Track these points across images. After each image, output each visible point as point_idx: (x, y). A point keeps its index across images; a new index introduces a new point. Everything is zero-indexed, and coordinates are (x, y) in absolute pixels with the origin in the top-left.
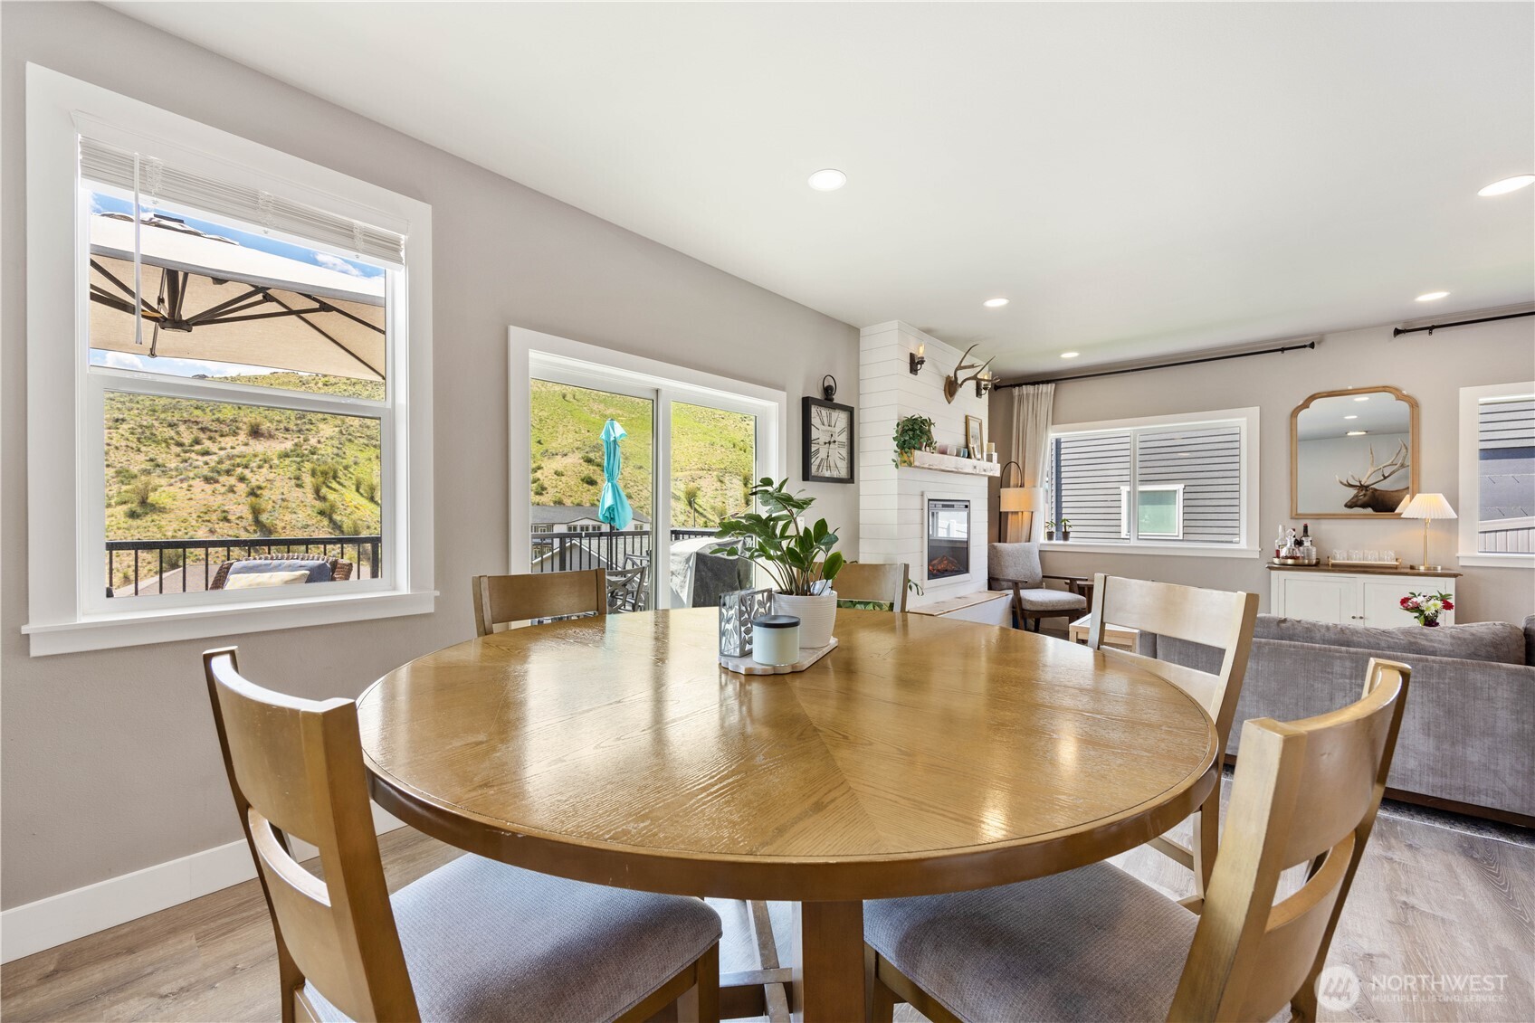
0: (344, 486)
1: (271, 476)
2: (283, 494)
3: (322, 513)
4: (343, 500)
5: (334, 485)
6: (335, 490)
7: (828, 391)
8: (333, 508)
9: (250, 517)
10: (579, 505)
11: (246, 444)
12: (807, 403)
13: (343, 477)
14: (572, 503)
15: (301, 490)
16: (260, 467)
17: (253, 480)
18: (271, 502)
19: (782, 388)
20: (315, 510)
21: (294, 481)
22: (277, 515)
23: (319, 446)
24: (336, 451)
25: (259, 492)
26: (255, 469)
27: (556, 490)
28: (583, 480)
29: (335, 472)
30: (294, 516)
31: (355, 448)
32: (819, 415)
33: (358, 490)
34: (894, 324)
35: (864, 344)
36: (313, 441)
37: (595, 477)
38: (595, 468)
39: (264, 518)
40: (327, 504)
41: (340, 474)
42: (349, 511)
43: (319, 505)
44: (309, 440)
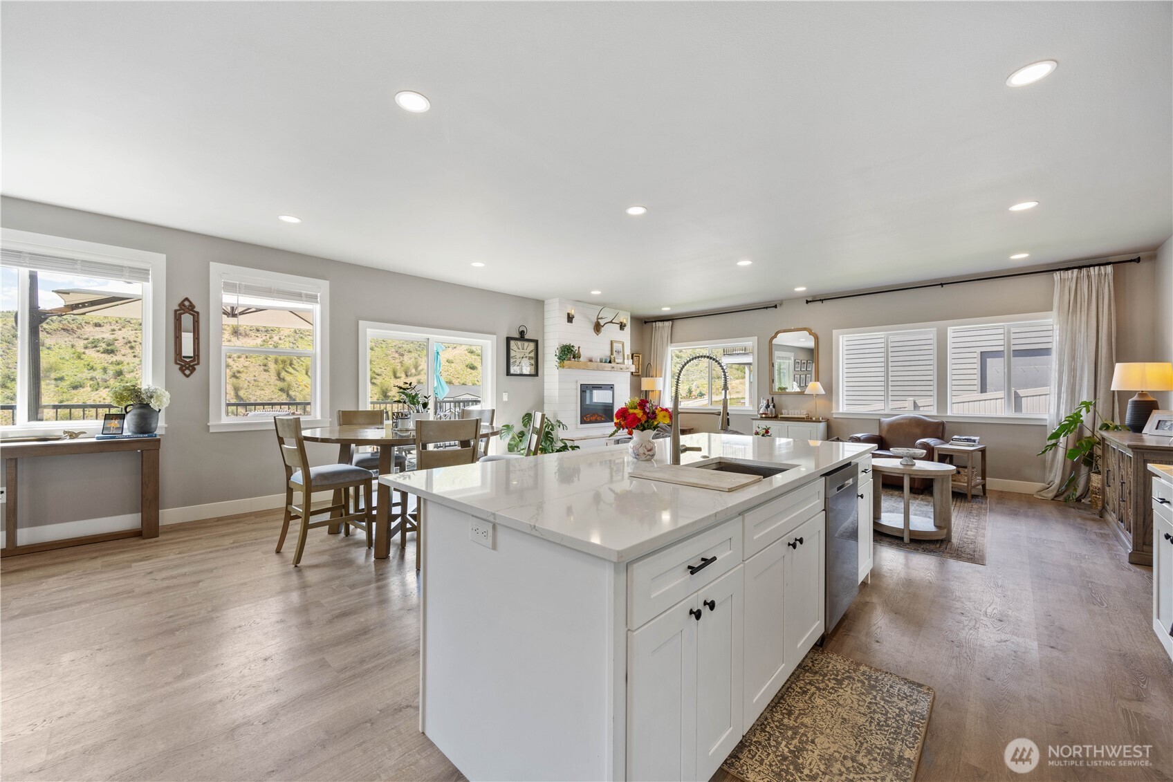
0: (298, 371)
1: (247, 364)
2: (255, 376)
3: (282, 390)
4: (297, 381)
5: (290, 370)
6: (291, 373)
7: (522, 333)
8: (289, 386)
9: (232, 393)
10: (464, 384)
11: (229, 341)
12: (509, 339)
13: (297, 364)
14: (459, 382)
15: (268, 373)
16: (239, 357)
17: (234, 367)
18: (246, 382)
19: (494, 334)
20: (277, 388)
21: (262, 368)
22: (250, 391)
23: (280, 342)
24: (291, 345)
25: (238, 375)
26: (236, 359)
27: (447, 373)
28: (467, 366)
29: (291, 361)
30: (263, 392)
31: (305, 343)
32: (517, 345)
33: (307, 374)
34: (557, 300)
35: (546, 308)
36: (276, 338)
37: (475, 364)
38: (476, 357)
39: (241, 393)
40: (286, 383)
41: (295, 362)
42: (300, 388)
43: (280, 384)
44: (273, 338)
